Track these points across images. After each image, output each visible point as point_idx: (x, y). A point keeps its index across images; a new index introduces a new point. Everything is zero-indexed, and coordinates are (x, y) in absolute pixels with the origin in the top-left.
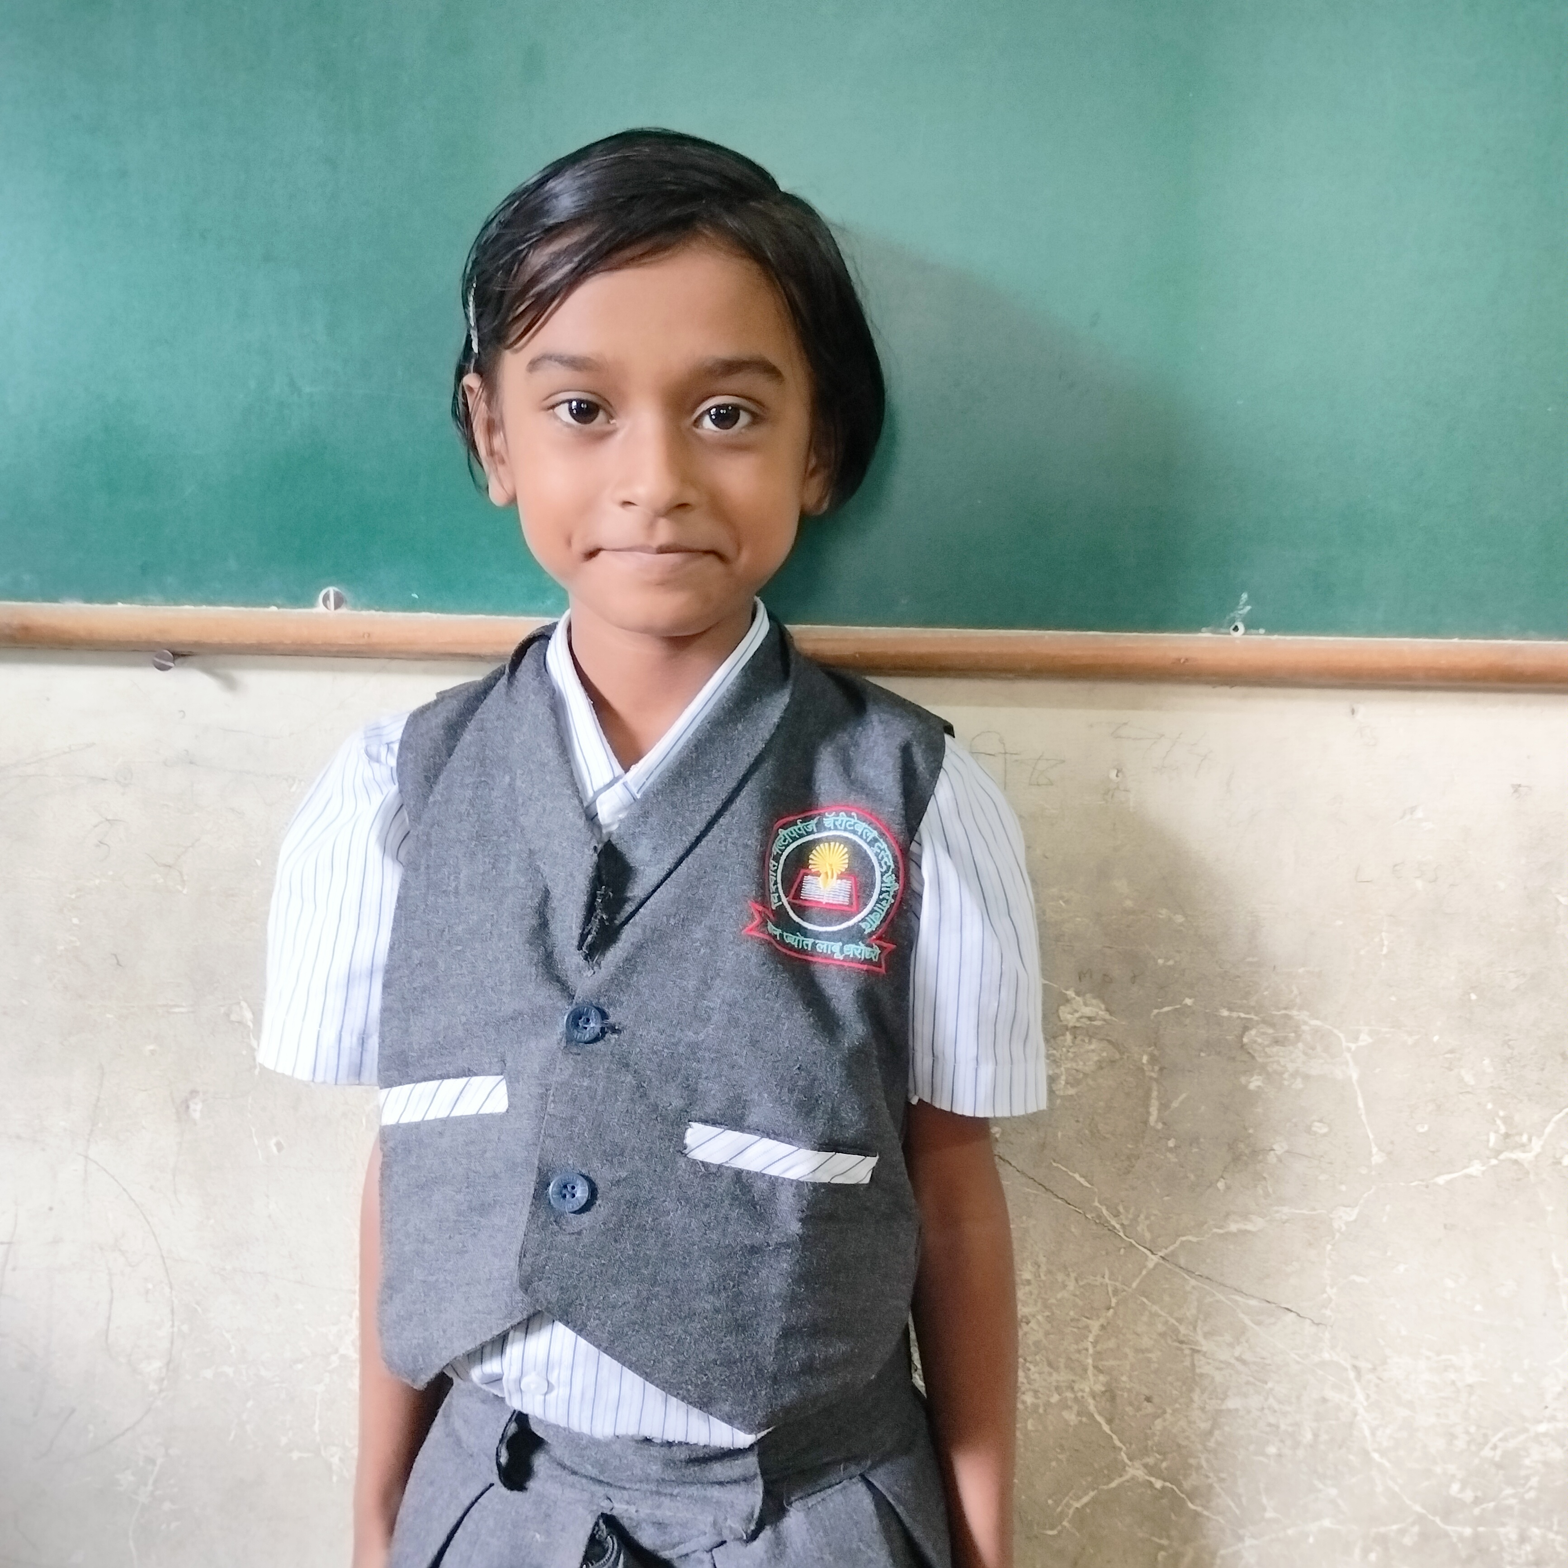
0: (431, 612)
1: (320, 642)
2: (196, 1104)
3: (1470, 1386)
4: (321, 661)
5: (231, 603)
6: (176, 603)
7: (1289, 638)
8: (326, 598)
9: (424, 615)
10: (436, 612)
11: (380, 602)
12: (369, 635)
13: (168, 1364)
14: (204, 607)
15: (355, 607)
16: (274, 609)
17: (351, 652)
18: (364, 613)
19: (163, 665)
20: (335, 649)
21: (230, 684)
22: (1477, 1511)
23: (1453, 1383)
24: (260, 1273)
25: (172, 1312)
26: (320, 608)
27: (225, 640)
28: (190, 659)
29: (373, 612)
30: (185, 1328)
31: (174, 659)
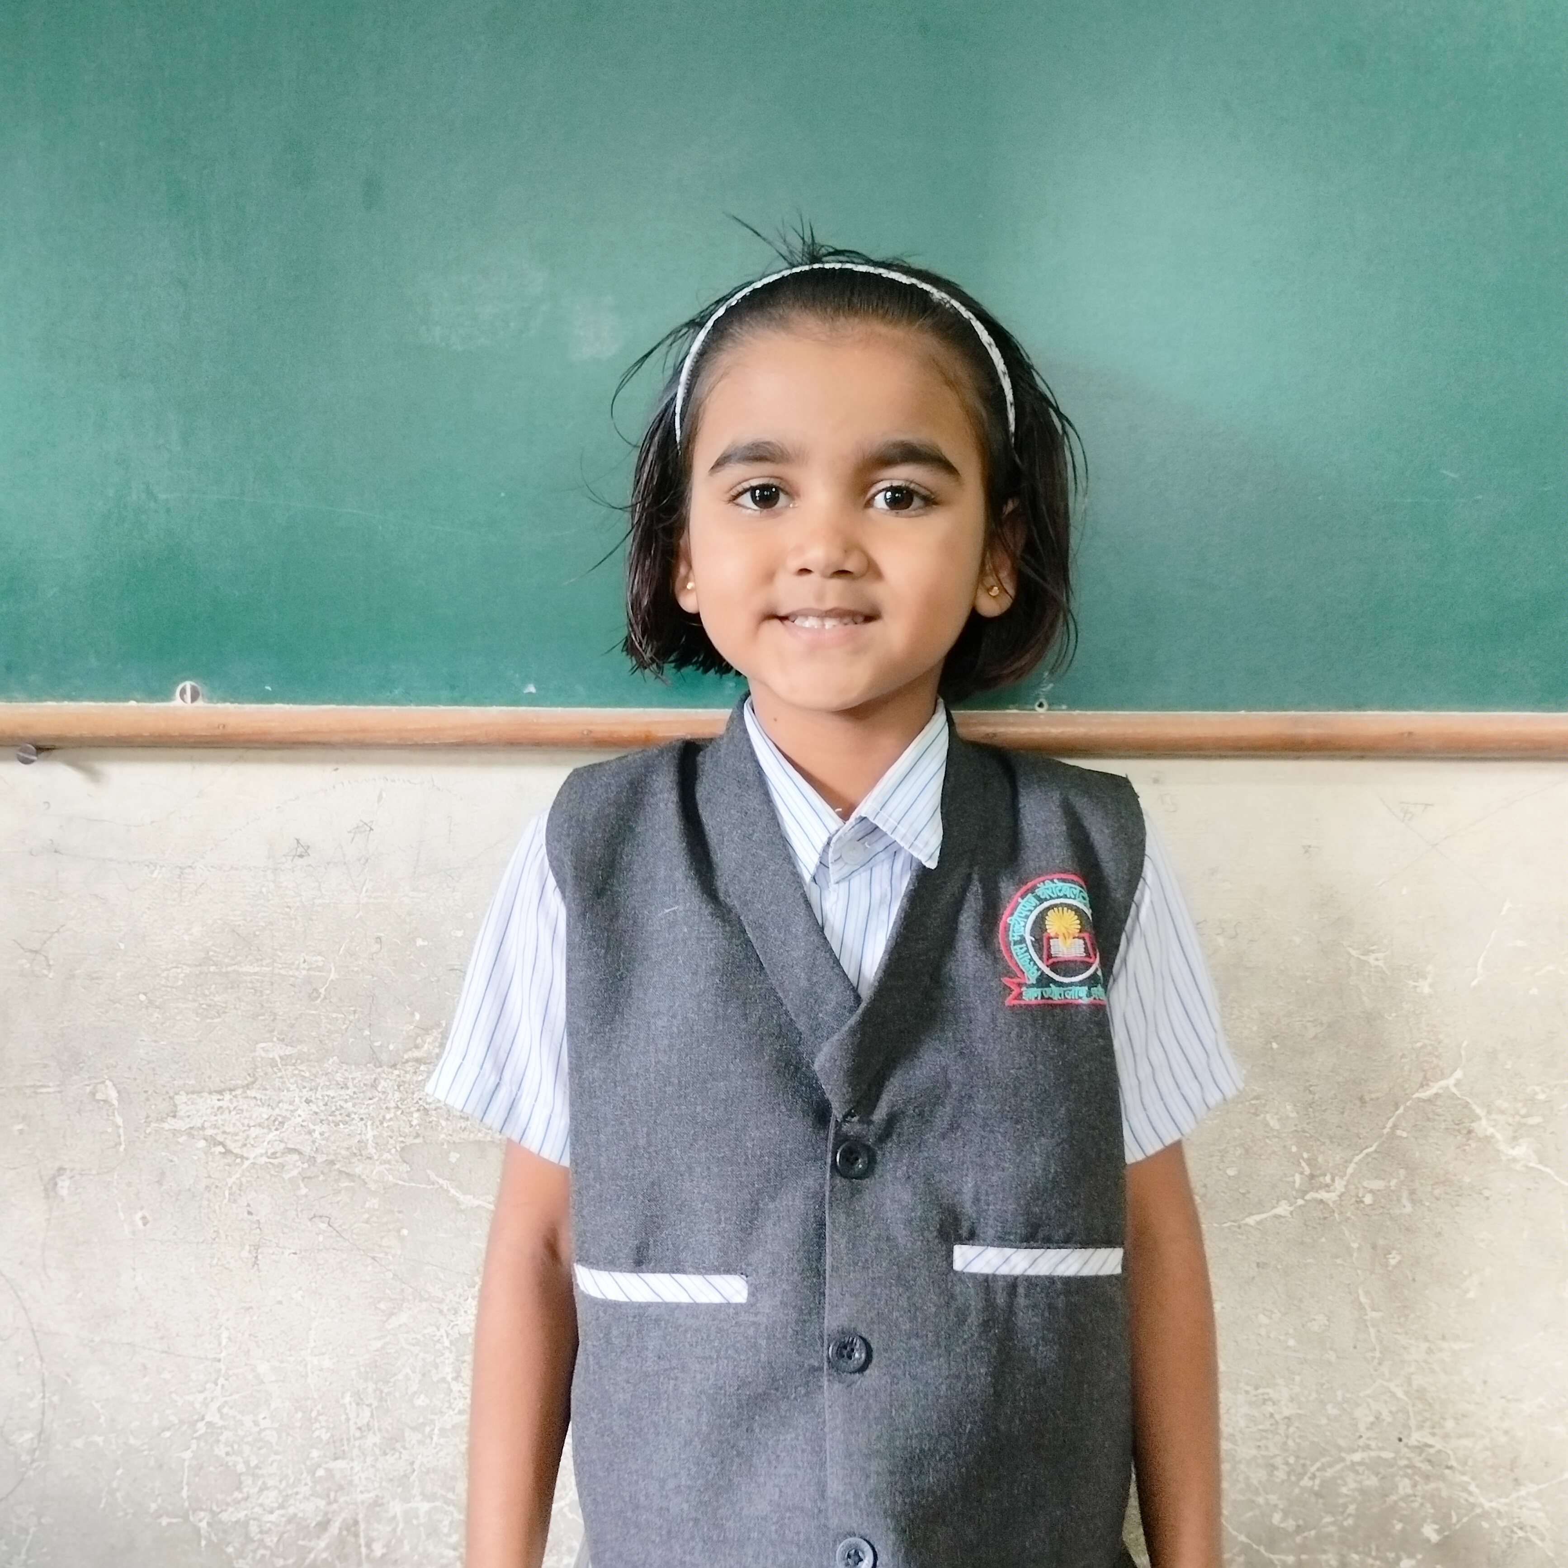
0: (283, 703)
1: (177, 734)
2: (63, 1181)
3: (1288, 1418)
4: (180, 752)
5: (92, 699)
6: (40, 700)
7: (1089, 713)
8: (183, 692)
9: (277, 706)
10: (288, 704)
11: (235, 694)
12: (224, 726)
13: (40, 1434)
14: (66, 703)
15: (210, 700)
16: (133, 703)
17: (207, 743)
18: (220, 706)
19: (27, 759)
20: (192, 740)
21: (93, 775)
22: (1298, 1539)
23: (1272, 1415)
24: (128, 1344)
25: (43, 1384)
26: (177, 702)
27: (86, 732)
28: (55, 752)
29: (228, 704)
30: (56, 1399)
31: (37, 754)
